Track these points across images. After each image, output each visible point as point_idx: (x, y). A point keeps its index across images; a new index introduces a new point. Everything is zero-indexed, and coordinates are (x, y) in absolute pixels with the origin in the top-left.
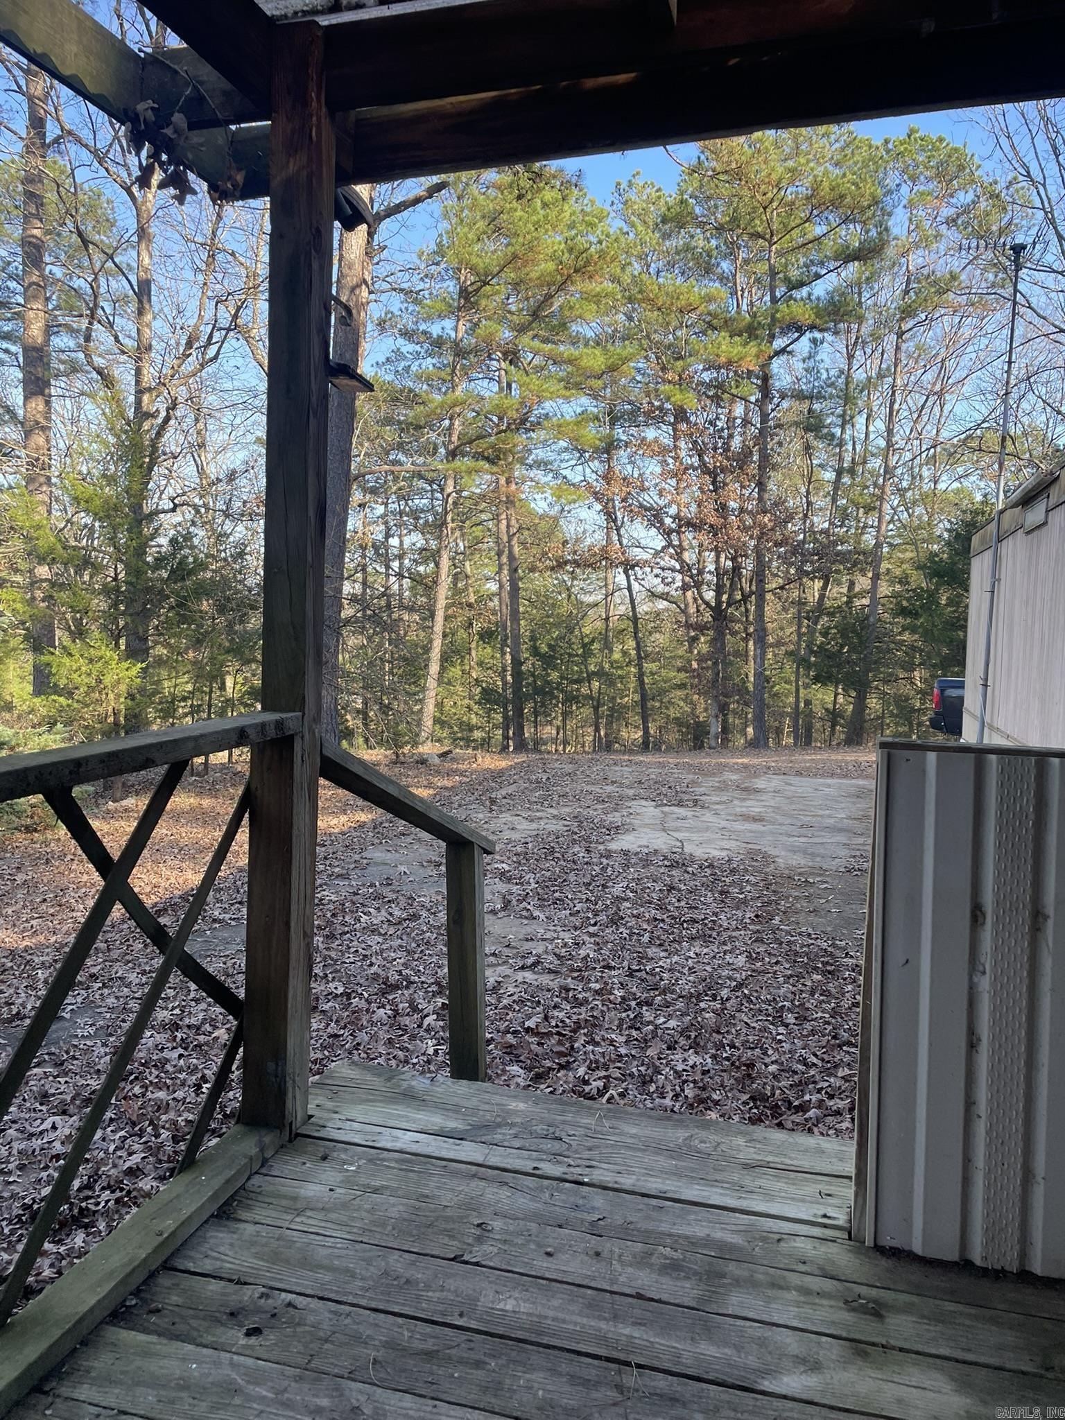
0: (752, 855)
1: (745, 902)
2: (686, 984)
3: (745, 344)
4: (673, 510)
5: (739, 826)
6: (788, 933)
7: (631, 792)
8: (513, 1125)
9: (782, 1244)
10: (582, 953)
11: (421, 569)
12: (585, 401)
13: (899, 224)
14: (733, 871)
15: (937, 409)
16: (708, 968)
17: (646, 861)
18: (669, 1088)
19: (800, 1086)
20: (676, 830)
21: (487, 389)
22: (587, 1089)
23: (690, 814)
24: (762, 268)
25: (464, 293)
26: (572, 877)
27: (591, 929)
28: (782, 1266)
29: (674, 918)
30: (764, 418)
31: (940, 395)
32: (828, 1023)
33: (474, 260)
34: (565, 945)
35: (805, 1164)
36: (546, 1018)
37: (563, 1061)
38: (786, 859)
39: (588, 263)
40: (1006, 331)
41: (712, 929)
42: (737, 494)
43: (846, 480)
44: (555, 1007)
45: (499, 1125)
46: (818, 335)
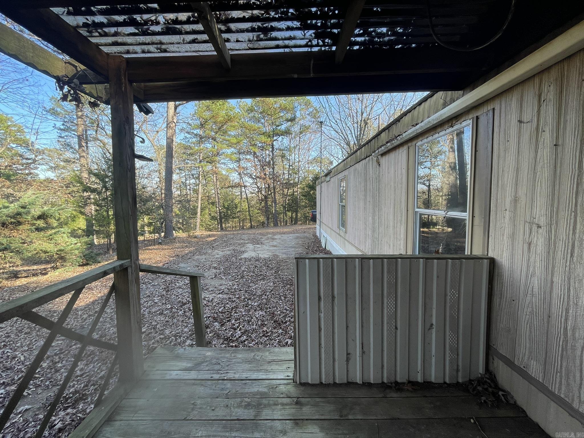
0: (274, 255)
1: (272, 268)
2: (259, 293)
3: (268, 138)
4: (254, 174)
5: (271, 248)
6: (282, 275)
7: (247, 242)
8: (207, 361)
9: (277, 389)
10: (234, 287)
11: (195, 188)
12: (233, 149)
13: (298, 114)
14: (270, 261)
15: (308, 153)
16: (264, 287)
17: (250, 260)
18: (255, 323)
19: (285, 317)
20: (257, 251)
21: (209, 146)
22: (234, 326)
23: (260, 246)
24: (270, 122)
25: (202, 125)
26: (232, 266)
27: (237, 280)
28: (277, 397)
29: (256, 275)
30: (273, 154)
31: (308, 150)
32: (291, 298)
33: (204, 116)
34: (230, 285)
35: (283, 358)
36: (225, 308)
37: (228, 319)
38: (282, 256)
39: (231, 119)
40: (320, 138)
41: (265, 276)
42: (268, 170)
43: (291, 167)
44: (227, 304)
45: (203, 362)
46: (283, 137)
